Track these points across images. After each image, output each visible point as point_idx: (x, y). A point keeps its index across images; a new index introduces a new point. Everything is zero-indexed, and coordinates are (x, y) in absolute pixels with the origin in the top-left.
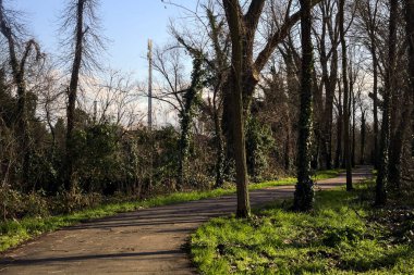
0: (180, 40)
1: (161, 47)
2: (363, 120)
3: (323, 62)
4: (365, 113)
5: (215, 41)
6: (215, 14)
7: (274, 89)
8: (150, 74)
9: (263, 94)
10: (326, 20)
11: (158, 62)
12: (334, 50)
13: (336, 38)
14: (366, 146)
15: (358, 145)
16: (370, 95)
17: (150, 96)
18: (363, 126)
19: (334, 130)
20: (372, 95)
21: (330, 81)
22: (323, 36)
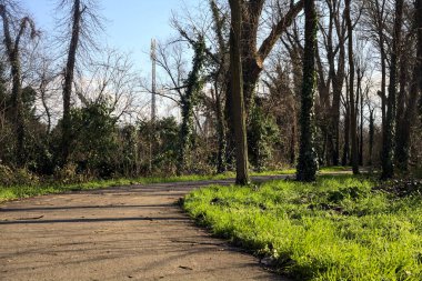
0: (183, 33)
1: (164, 42)
2: (371, 120)
3: (330, 57)
4: (372, 112)
5: (219, 34)
6: (219, 7)
7: (279, 89)
8: (154, 71)
9: (267, 90)
10: (333, 15)
11: (159, 57)
12: (341, 45)
13: (343, 34)
14: (374, 147)
15: (366, 147)
16: (379, 93)
17: (154, 92)
18: (371, 126)
19: (342, 127)
20: (381, 94)
21: (337, 78)
22: (330, 31)
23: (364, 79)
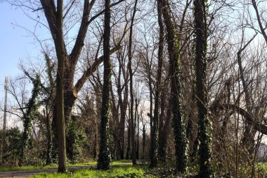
0: (26, 73)
2: (144, 131)
3: (119, 92)
4: (144, 126)
5: (50, 75)
6: (50, 58)
7: (87, 110)
8: (6, 97)
9: (80, 111)
10: (121, 66)
11: (11, 88)
12: (126, 84)
13: (127, 77)
14: (146, 148)
15: (141, 147)
16: (148, 114)
17: (5, 111)
18: (144, 134)
19: (126, 135)
20: (150, 115)
21: (123, 104)
22: (119, 76)
23: (140, 105)
